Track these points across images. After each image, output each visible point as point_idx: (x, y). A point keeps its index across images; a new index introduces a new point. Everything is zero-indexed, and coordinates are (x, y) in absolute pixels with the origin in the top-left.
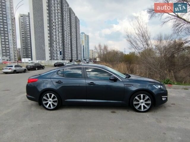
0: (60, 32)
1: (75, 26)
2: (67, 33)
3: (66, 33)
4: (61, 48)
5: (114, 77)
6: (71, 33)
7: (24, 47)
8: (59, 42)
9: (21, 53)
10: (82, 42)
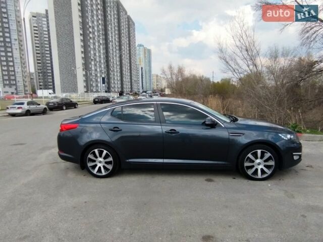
0: (101, 44)
1: (127, 33)
2: (114, 46)
3: (112, 46)
4: (103, 72)
5: (211, 119)
6: (120, 46)
7: (40, 71)
8: (100, 62)
9: (35, 81)
10: (140, 61)
